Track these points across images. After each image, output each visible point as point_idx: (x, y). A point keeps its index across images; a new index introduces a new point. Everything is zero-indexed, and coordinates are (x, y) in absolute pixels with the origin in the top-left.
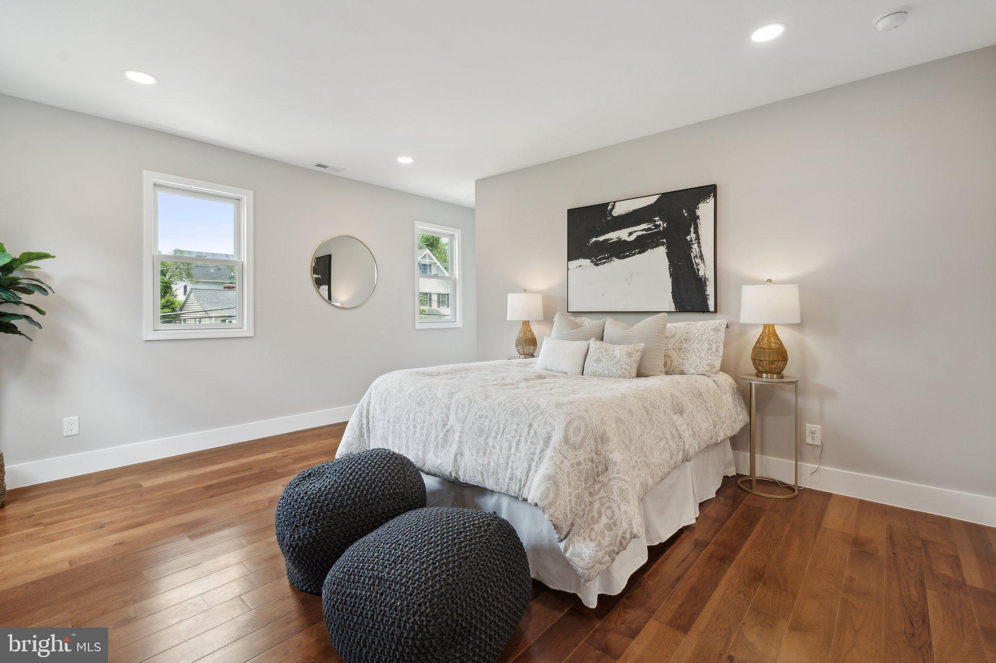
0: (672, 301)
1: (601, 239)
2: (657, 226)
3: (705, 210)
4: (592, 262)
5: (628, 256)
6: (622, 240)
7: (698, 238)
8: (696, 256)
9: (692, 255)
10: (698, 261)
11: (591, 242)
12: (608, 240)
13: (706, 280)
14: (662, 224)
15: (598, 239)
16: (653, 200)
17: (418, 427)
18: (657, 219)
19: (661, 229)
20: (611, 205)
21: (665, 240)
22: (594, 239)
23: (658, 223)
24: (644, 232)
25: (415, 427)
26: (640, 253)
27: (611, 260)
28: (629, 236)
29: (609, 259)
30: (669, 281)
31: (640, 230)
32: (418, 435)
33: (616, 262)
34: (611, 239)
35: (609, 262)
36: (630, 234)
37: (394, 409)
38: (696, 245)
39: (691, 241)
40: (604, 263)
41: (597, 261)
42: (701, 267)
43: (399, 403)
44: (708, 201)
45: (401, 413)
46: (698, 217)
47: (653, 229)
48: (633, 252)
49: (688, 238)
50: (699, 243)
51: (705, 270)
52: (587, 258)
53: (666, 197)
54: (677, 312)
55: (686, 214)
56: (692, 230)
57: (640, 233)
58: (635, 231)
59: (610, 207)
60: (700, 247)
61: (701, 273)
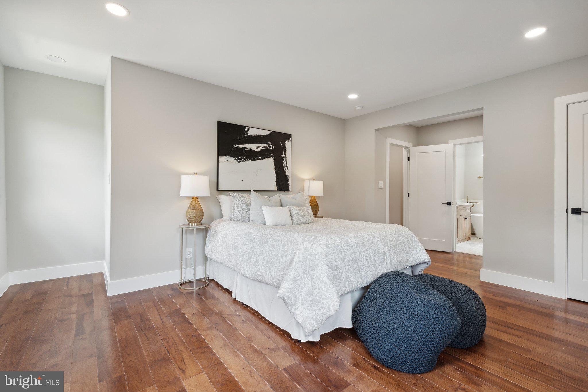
0: (276, 185)
1: (241, 146)
2: (270, 147)
3: (288, 144)
4: (235, 159)
5: (256, 160)
6: (253, 150)
7: (285, 157)
8: (285, 165)
9: (284, 164)
10: (286, 167)
11: (235, 147)
12: (245, 148)
13: (288, 176)
14: (272, 146)
15: (239, 146)
16: (268, 133)
17: (368, 259)
18: (270, 143)
19: (272, 149)
20: (247, 128)
21: (273, 155)
22: (237, 146)
23: (270, 145)
24: (264, 149)
25: (367, 260)
26: (262, 159)
27: (247, 161)
28: (256, 149)
29: (245, 159)
30: (275, 175)
31: (262, 146)
32: (370, 263)
33: (250, 162)
34: (247, 148)
35: (245, 161)
36: (257, 148)
37: (350, 256)
38: (285, 160)
39: (283, 158)
40: (243, 161)
41: (239, 159)
42: (287, 170)
43: (352, 251)
44: (289, 141)
45: (355, 256)
46: (286, 147)
47: (268, 148)
48: (259, 158)
49: (282, 156)
50: (286, 159)
51: (288, 172)
52: (232, 157)
53: (274, 134)
54: (278, 191)
55: (281, 145)
56: (283, 152)
57: (262, 148)
58: (260, 147)
59: (246, 129)
60: (286, 161)
61: (287, 173)
